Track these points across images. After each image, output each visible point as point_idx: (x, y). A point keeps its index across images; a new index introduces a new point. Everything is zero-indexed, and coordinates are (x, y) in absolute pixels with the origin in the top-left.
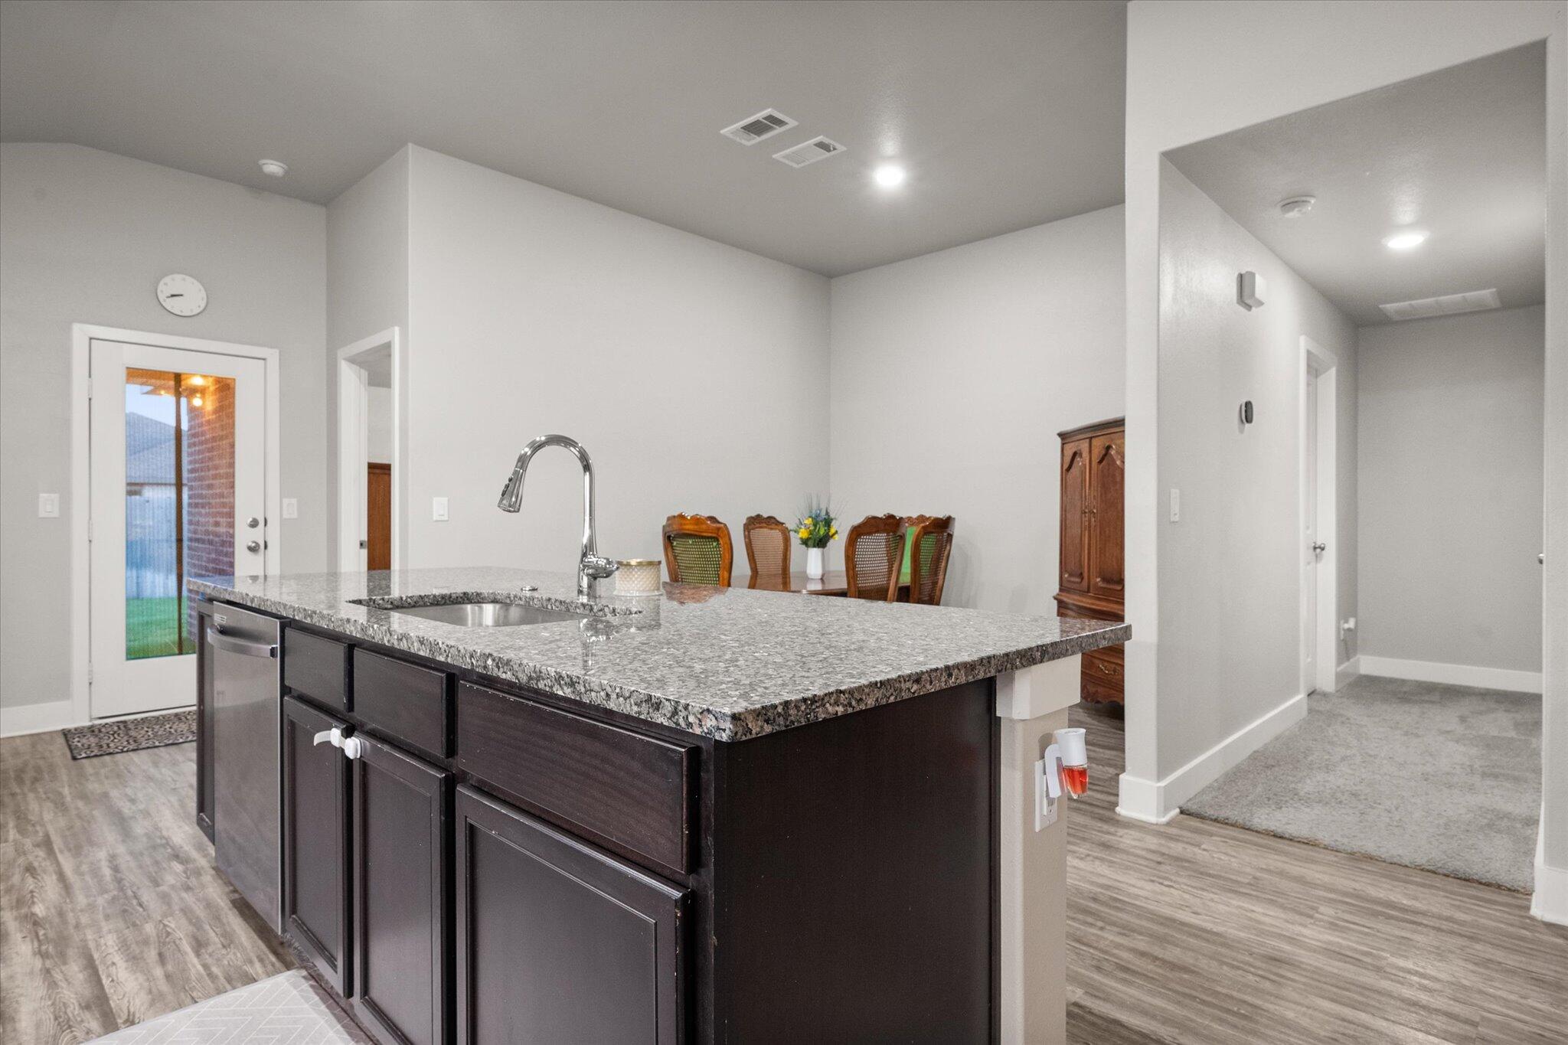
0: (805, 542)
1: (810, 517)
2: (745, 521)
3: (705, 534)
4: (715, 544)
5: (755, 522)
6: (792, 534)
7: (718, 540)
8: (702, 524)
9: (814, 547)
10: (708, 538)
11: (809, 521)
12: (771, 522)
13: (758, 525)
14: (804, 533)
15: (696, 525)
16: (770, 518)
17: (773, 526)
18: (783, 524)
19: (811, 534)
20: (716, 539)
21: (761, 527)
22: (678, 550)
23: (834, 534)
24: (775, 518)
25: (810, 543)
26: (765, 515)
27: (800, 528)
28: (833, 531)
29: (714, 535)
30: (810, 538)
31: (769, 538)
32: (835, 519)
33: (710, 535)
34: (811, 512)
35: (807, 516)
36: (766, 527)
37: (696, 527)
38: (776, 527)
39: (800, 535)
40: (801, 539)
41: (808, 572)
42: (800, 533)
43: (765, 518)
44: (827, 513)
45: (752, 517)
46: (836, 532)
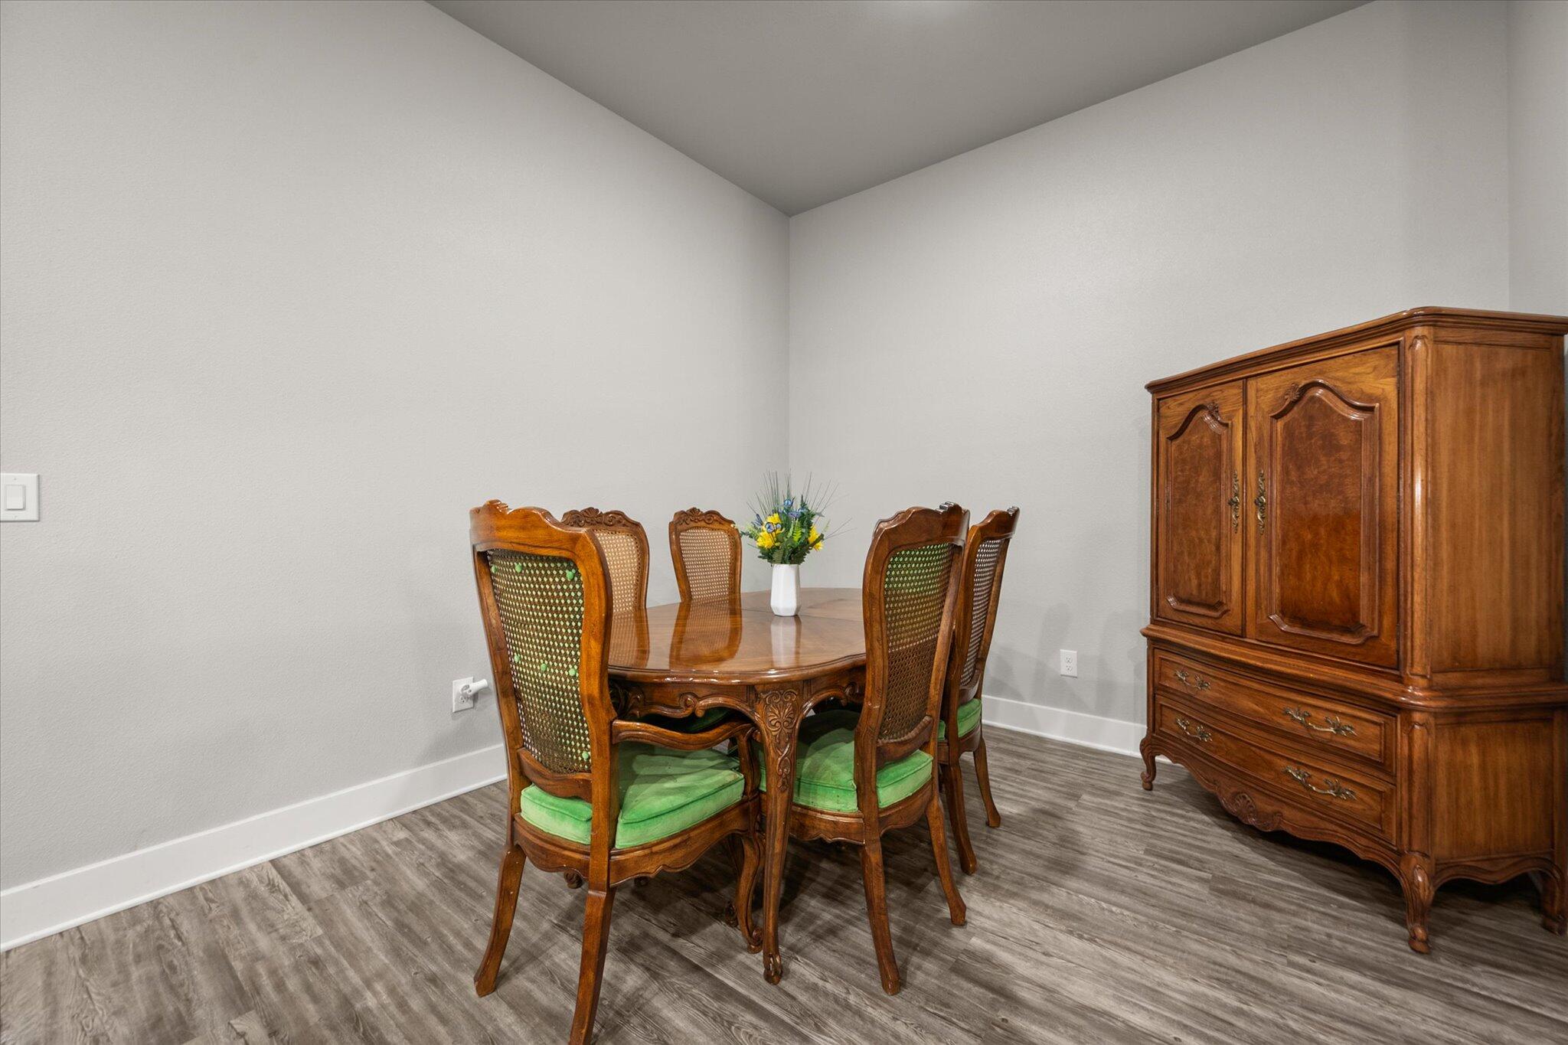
0: (768, 555)
1: (775, 511)
2: (671, 519)
3: (544, 552)
4: (569, 574)
5: (687, 521)
6: (745, 540)
7: (575, 567)
8: (535, 527)
9: (783, 562)
10: (555, 559)
11: (775, 519)
12: (713, 519)
13: (693, 524)
14: (766, 540)
15: (523, 528)
16: (711, 513)
17: (716, 525)
18: (731, 522)
19: (777, 541)
20: (570, 563)
21: (698, 528)
22: (502, 583)
23: (817, 541)
24: (718, 514)
25: (777, 556)
26: (704, 510)
27: (760, 530)
28: (814, 534)
29: (565, 554)
30: (778, 547)
31: (708, 544)
32: (820, 515)
33: (555, 553)
34: (777, 501)
35: (770, 509)
36: (704, 527)
37: (522, 535)
38: (721, 527)
39: (760, 542)
40: (762, 548)
41: (773, 603)
42: (760, 539)
43: (702, 514)
44: (803, 505)
45: (683, 512)
46: (821, 538)
